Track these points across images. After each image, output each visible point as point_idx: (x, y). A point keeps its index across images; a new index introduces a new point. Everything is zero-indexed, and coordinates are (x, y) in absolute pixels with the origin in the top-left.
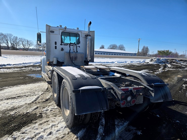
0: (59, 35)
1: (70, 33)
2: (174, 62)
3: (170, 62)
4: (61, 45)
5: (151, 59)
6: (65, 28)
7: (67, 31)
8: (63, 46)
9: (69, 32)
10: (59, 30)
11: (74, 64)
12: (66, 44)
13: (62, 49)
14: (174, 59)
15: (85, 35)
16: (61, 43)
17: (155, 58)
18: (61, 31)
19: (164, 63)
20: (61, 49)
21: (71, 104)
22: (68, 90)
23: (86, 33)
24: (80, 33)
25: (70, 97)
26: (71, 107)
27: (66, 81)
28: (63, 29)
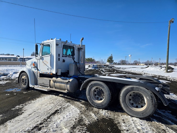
0: (62, 47)
1: (70, 46)
2: (102, 67)
3: (99, 67)
4: (63, 56)
5: (88, 65)
6: (67, 41)
7: (67, 44)
8: (64, 58)
10: (62, 43)
11: (81, 74)
12: (66, 56)
13: (64, 61)
14: (101, 65)
15: (78, 48)
16: (63, 55)
17: (91, 64)
18: (63, 44)
19: (97, 68)
20: (63, 60)
21: (153, 100)
22: (146, 92)
23: (78, 46)
24: (74, 46)
25: (151, 96)
26: (154, 102)
27: (138, 87)
28: (64, 42)
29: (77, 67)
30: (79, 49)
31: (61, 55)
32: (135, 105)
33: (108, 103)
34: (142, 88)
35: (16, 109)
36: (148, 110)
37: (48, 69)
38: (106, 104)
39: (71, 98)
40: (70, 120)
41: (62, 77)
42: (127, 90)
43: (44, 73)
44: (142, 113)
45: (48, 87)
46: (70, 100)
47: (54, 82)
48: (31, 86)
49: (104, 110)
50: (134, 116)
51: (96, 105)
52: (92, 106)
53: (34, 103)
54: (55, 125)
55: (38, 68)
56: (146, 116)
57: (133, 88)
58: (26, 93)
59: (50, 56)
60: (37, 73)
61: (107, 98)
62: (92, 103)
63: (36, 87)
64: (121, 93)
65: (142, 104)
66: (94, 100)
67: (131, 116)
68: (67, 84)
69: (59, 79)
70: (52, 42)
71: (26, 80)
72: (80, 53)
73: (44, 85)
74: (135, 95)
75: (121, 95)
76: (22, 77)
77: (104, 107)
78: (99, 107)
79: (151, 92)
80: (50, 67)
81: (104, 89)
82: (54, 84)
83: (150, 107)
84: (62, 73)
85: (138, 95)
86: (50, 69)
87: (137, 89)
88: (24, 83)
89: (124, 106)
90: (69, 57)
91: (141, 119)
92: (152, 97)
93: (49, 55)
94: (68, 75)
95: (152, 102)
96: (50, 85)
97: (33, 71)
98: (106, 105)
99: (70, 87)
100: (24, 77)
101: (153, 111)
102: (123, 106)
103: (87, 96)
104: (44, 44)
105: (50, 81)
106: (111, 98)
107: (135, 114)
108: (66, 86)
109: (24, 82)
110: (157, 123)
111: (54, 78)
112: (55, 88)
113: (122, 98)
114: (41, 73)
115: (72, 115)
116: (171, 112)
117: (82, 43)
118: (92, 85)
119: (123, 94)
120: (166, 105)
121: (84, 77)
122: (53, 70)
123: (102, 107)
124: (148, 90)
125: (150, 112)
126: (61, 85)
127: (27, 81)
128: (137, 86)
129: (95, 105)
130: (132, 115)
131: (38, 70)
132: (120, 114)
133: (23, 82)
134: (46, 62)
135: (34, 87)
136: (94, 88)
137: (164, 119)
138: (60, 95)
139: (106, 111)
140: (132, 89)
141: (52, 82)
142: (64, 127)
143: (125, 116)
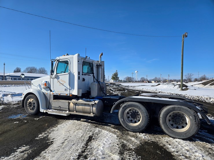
0: (81, 64)
1: (90, 63)
4: (83, 75)
6: (86, 57)
7: (87, 60)
8: (84, 77)
9: (88, 62)
10: (81, 59)
11: (105, 94)
12: (85, 74)
13: (84, 80)
16: (83, 73)
18: (82, 61)
20: (82, 79)
21: (196, 119)
22: (189, 112)
23: (97, 62)
24: (93, 63)
25: (194, 115)
26: (197, 122)
27: (180, 106)
28: (83, 58)
29: (100, 86)
30: (98, 66)
31: (81, 73)
32: (175, 126)
33: (145, 126)
34: (184, 108)
35: (41, 138)
36: (192, 130)
37: (65, 90)
38: (143, 126)
39: (97, 123)
40: (112, 146)
41: (84, 99)
42: (168, 110)
43: (60, 94)
44: (185, 134)
45: (66, 111)
46: (98, 125)
47: (76, 105)
48: (42, 110)
49: (141, 133)
50: (176, 137)
51: (131, 128)
52: (126, 129)
53: (58, 130)
54: (99, 152)
55: (52, 89)
56: (189, 137)
57: (175, 107)
58: (38, 119)
59: (68, 75)
60: (50, 95)
61: (144, 120)
62: (126, 127)
63: (51, 112)
64: (160, 114)
65: (182, 125)
66: (128, 123)
67: (173, 138)
68: (92, 106)
69: (80, 101)
70: (71, 58)
71: (34, 103)
72: (99, 71)
73: (61, 109)
74: (175, 115)
75: (161, 116)
76: (28, 99)
77: (141, 130)
78: (135, 130)
79: (194, 111)
80: (68, 87)
81: (141, 110)
82: (75, 107)
83: (194, 126)
84: (82, 94)
85: (178, 115)
86: (68, 90)
87: (179, 109)
88: (32, 108)
89: (165, 128)
90: (88, 75)
91: (183, 139)
92: (195, 117)
93: (67, 73)
94: (90, 96)
95: (196, 121)
96: (69, 109)
97: (43, 92)
98: (144, 128)
99: (97, 109)
100: (32, 100)
101: (197, 131)
102: (163, 127)
103: (120, 119)
104: (60, 60)
105: (69, 103)
106: (149, 120)
107: (178, 136)
108: (91, 108)
109: (32, 106)
110: (200, 142)
111: (73, 100)
112: (76, 112)
113: (162, 119)
114: (55, 94)
115: (111, 141)
116: (207, 131)
117: (101, 59)
118: (125, 106)
119: (164, 115)
120: (210, 124)
121: (109, 97)
122: (73, 91)
123: (138, 131)
124: (191, 109)
125: (193, 132)
126: (84, 109)
127: (36, 105)
128: (178, 106)
129: (129, 129)
130: (174, 136)
131: (51, 91)
132: (160, 136)
133: (30, 106)
134: (63, 81)
135: (47, 112)
136: (128, 110)
137: (205, 139)
138: (81, 119)
139: (144, 134)
140: (174, 109)
141: (72, 105)
142: (110, 154)
143: (167, 138)
